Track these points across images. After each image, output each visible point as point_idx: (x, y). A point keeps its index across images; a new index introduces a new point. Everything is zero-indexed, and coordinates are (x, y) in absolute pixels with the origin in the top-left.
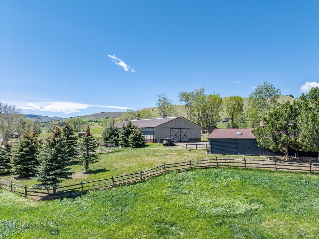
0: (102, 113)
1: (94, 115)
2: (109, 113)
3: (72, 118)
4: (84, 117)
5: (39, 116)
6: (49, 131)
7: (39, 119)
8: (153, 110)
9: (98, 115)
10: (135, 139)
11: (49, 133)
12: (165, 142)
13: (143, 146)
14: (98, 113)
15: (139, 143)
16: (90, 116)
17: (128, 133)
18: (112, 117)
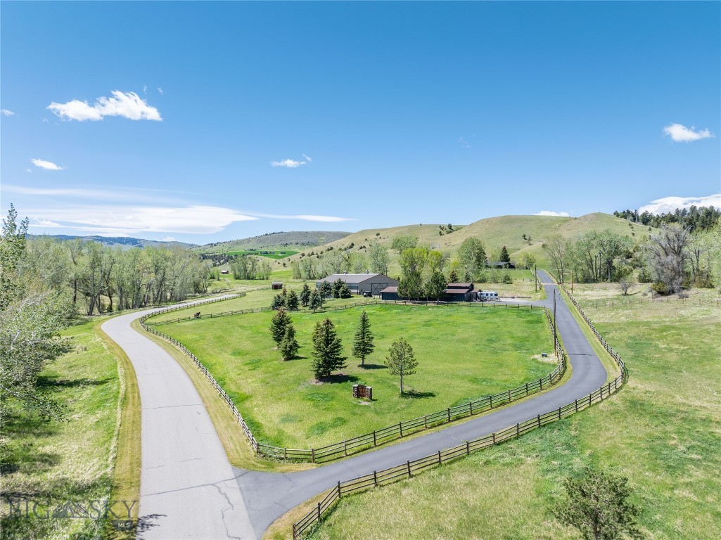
0: (274, 233)
1: (259, 239)
2: (289, 234)
3: (212, 244)
4: (238, 243)
5: (139, 240)
8: (378, 235)
9: (267, 239)
10: (343, 292)
12: (365, 294)
13: (349, 297)
14: (266, 235)
15: (346, 295)
16: (249, 240)
17: (338, 288)
18: (297, 244)
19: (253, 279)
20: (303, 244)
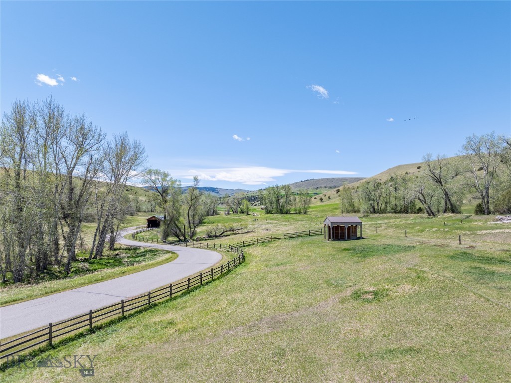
0: (307, 180)
2: (319, 180)
6: (229, 211)
7: (217, 193)
9: (303, 184)
11: (229, 214)
14: (302, 181)
18: (325, 187)
19: (286, 213)
20: (331, 188)
